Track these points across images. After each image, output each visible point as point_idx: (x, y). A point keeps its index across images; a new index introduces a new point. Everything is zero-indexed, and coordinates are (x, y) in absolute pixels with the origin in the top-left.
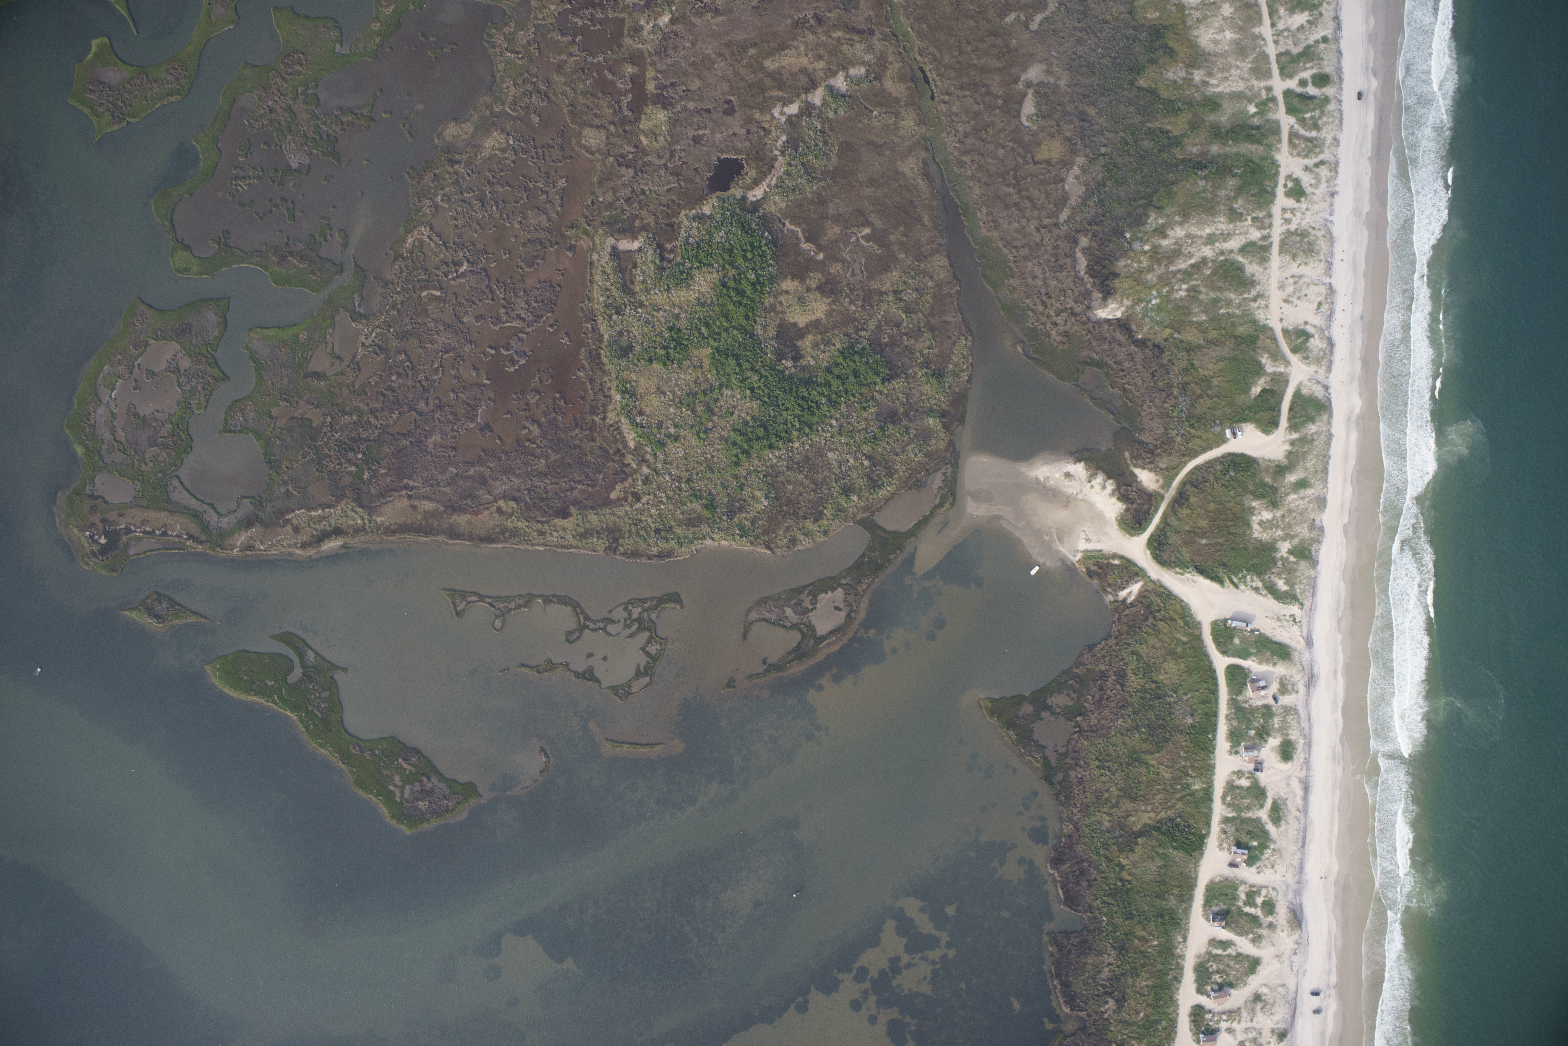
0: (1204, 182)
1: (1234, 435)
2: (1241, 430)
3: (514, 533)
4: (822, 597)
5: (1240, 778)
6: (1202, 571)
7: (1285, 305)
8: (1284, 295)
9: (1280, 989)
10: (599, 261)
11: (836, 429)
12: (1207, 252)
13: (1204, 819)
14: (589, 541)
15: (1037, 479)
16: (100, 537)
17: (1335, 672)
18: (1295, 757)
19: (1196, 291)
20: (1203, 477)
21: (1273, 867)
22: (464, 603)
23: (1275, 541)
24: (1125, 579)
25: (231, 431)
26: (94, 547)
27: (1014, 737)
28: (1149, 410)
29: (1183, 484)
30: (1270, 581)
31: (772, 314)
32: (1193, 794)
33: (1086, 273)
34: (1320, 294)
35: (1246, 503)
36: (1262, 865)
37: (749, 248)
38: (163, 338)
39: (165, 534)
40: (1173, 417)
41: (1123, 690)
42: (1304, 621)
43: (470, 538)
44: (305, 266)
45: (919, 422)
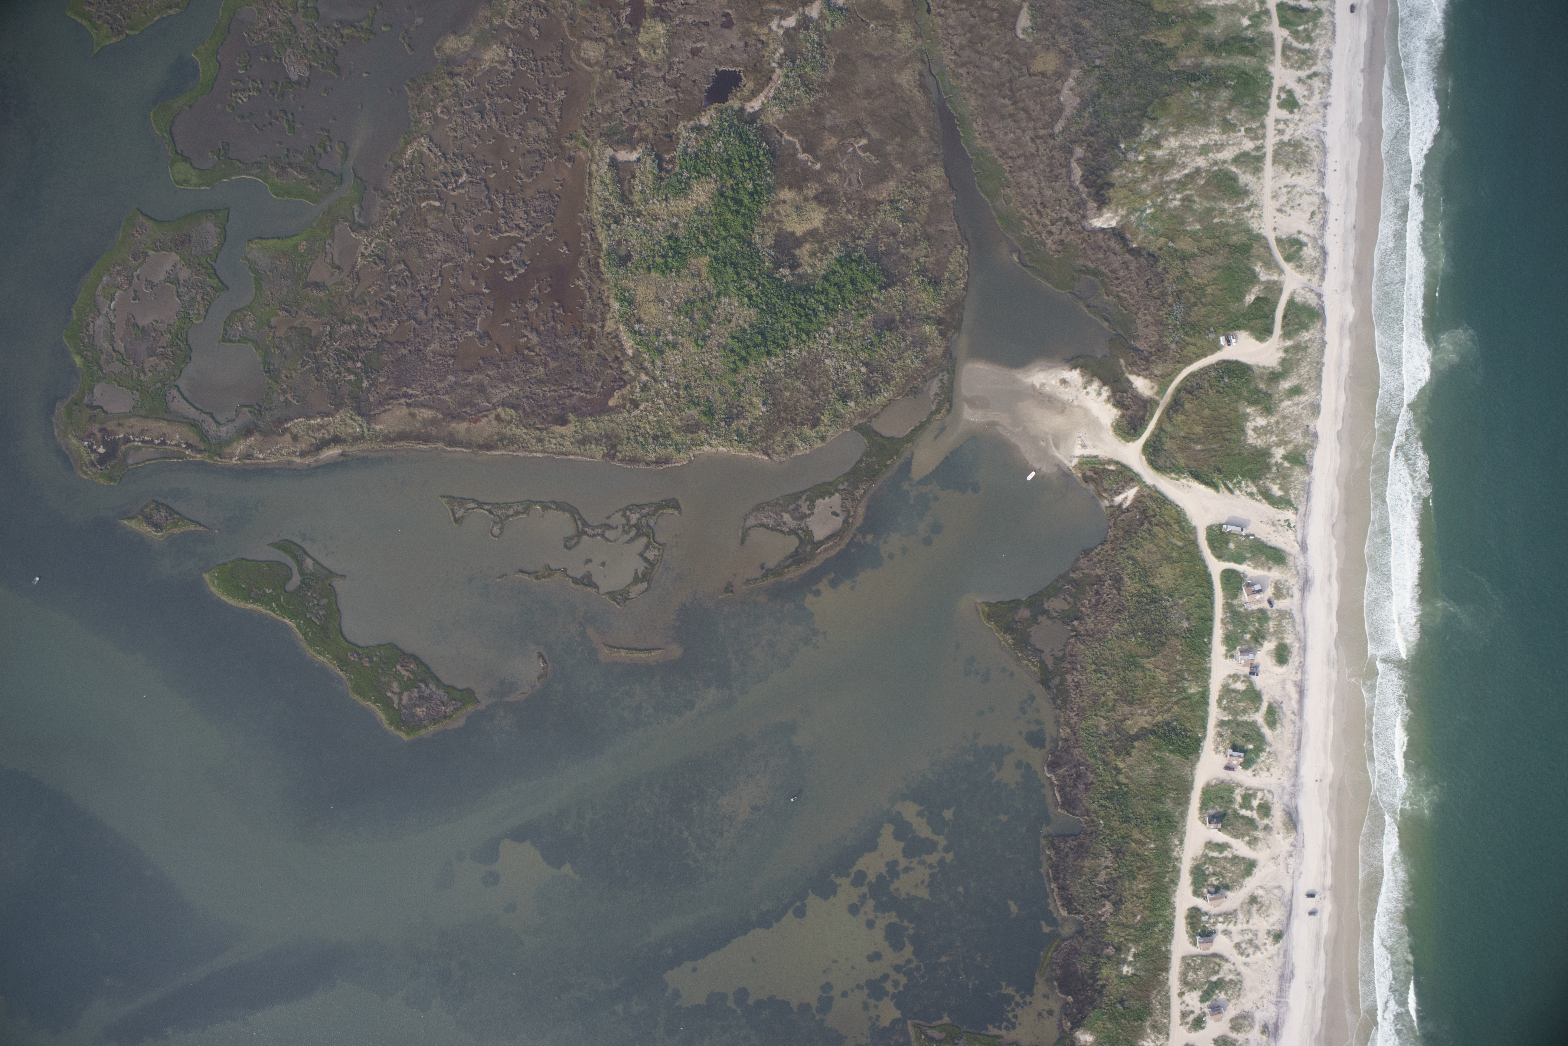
0: (1198, 93)
1: (1229, 342)
2: (1235, 337)
3: (513, 440)
4: (819, 502)
5: (1235, 682)
6: (1197, 476)
7: (1278, 215)
8: (1277, 205)
9: (1276, 891)
10: (597, 171)
11: (834, 336)
12: (1201, 162)
13: (1200, 723)
14: (587, 447)
15: (1033, 386)
16: (99, 447)
17: (1330, 576)
18: (1290, 661)
19: (1190, 201)
20: (1197, 384)
21: (1268, 770)
22: (463, 510)
23: (1269, 447)
24: (1121, 484)
25: (231, 341)
26: (93, 457)
27: (1011, 641)
28: (1144, 318)
29: (1178, 390)
30: (1265, 487)
31: (769, 223)
32: (1189, 698)
33: (1081, 183)
34: (1313, 204)
35: (1241, 409)
36: (1258, 767)
37: (747, 158)
38: (162, 249)
39: (163, 443)
40: (1168, 325)
41: (1119, 594)
42: (1299, 526)
43: (469, 445)
44: (305, 177)
45: (916, 330)
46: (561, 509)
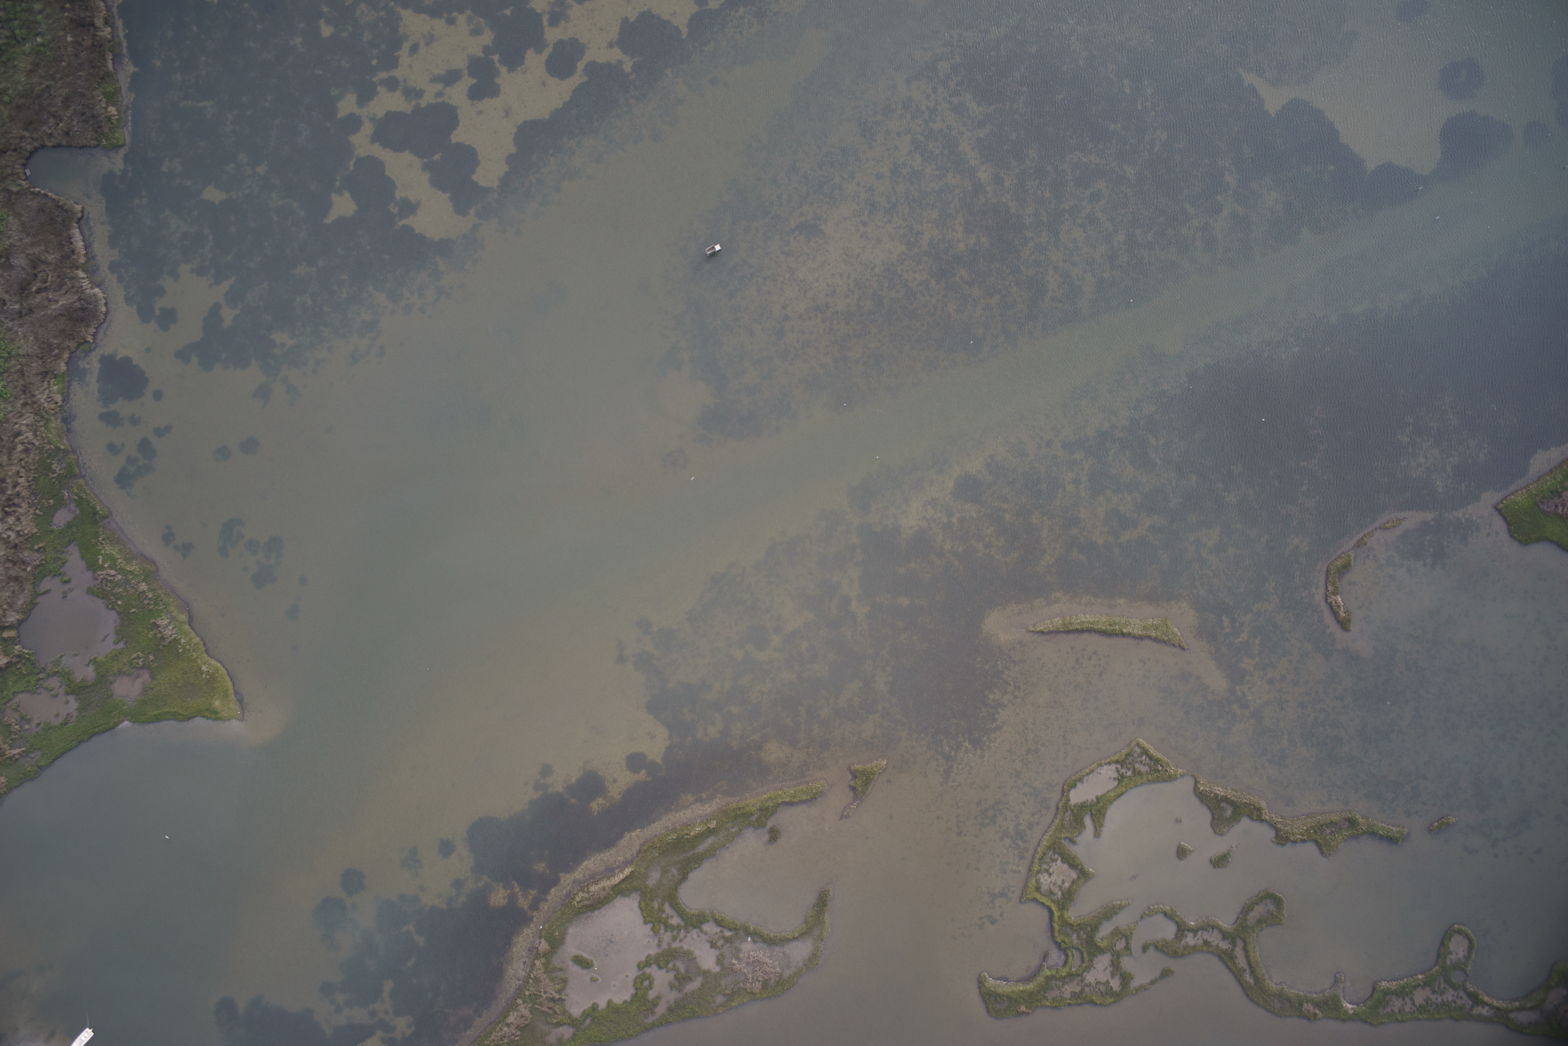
46: (1289, 1000)
